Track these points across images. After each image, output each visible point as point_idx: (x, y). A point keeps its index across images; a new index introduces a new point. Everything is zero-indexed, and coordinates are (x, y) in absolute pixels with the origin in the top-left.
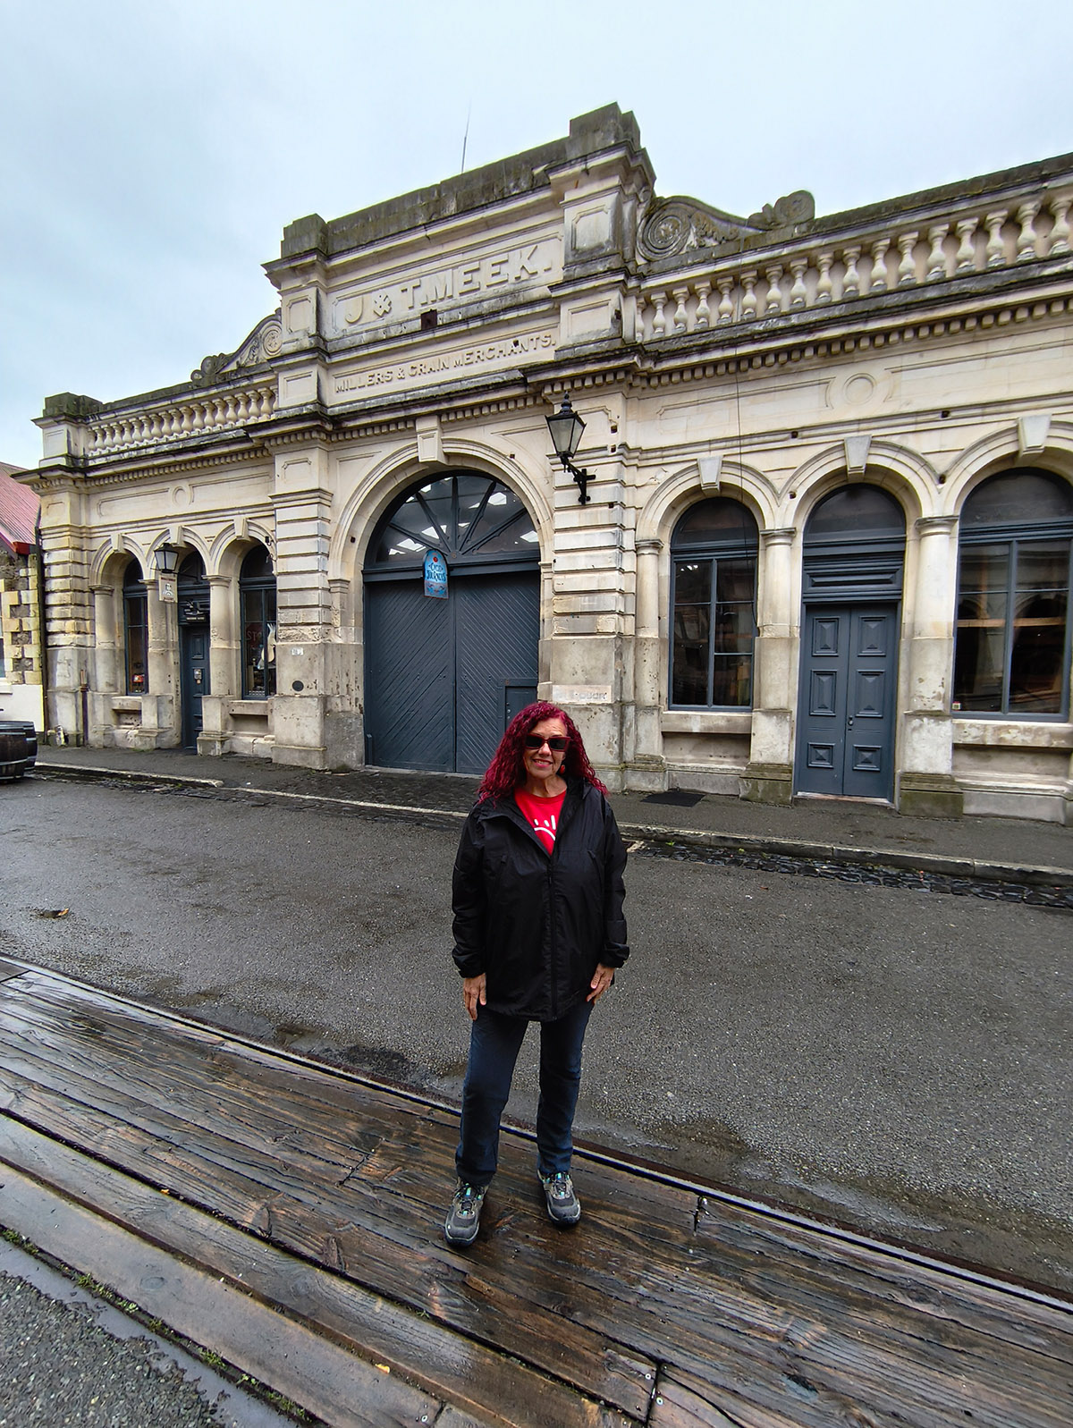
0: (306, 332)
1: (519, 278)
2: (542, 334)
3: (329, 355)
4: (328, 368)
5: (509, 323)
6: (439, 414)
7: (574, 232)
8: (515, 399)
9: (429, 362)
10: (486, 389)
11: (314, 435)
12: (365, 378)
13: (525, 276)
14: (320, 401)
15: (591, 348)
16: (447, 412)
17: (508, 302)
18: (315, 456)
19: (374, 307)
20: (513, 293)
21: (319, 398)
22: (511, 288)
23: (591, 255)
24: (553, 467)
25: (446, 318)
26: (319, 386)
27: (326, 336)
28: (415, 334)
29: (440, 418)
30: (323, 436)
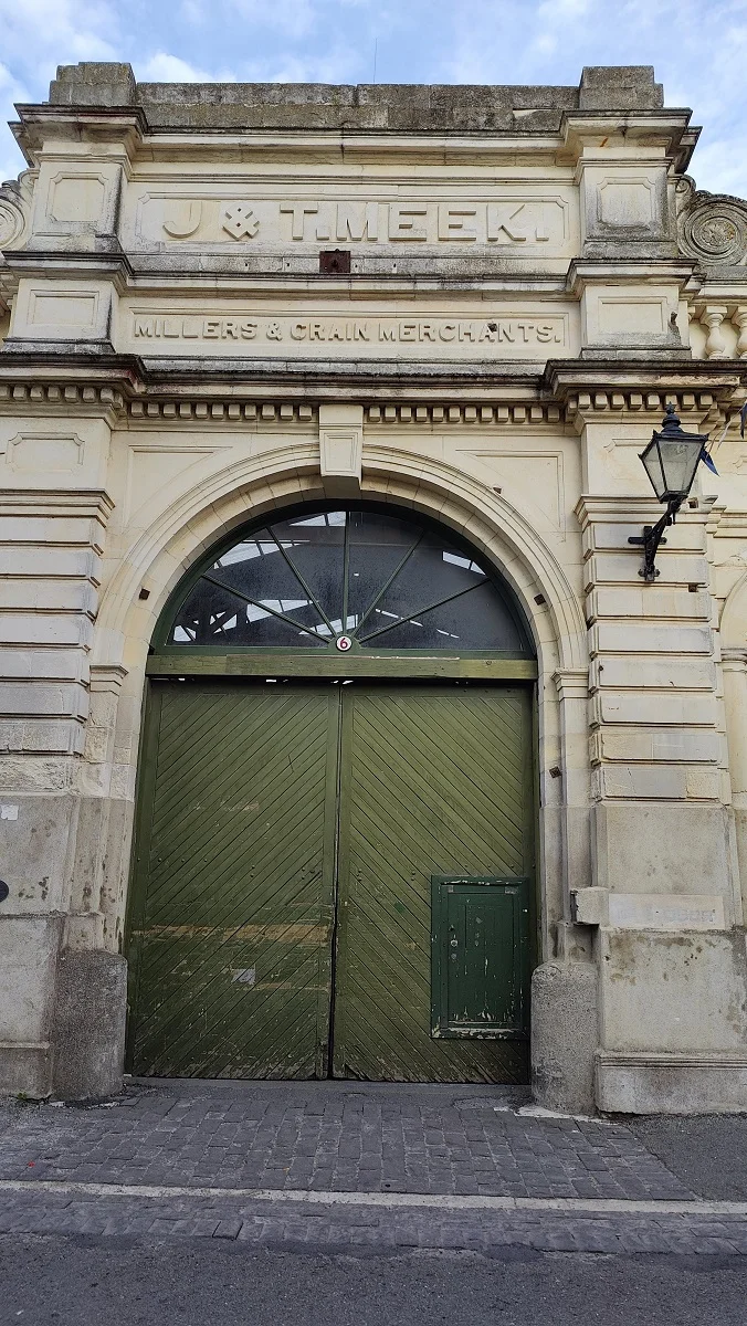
0: (89, 227)
1: (495, 240)
2: (539, 324)
3: (134, 274)
4: (123, 292)
5: (483, 296)
6: (367, 402)
7: (599, 199)
9: (339, 326)
10: (456, 381)
11: (107, 395)
12: (198, 325)
13: (503, 239)
14: (106, 343)
15: (644, 355)
16: (383, 404)
17: (481, 268)
18: (94, 431)
19: (224, 222)
20: (487, 258)
21: (108, 337)
22: (485, 250)
23: (630, 234)
24: (591, 517)
25: (368, 266)
26: (109, 319)
27: (128, 243)
28: (309, 277)
29: (366, 411)
30: (120, 401)
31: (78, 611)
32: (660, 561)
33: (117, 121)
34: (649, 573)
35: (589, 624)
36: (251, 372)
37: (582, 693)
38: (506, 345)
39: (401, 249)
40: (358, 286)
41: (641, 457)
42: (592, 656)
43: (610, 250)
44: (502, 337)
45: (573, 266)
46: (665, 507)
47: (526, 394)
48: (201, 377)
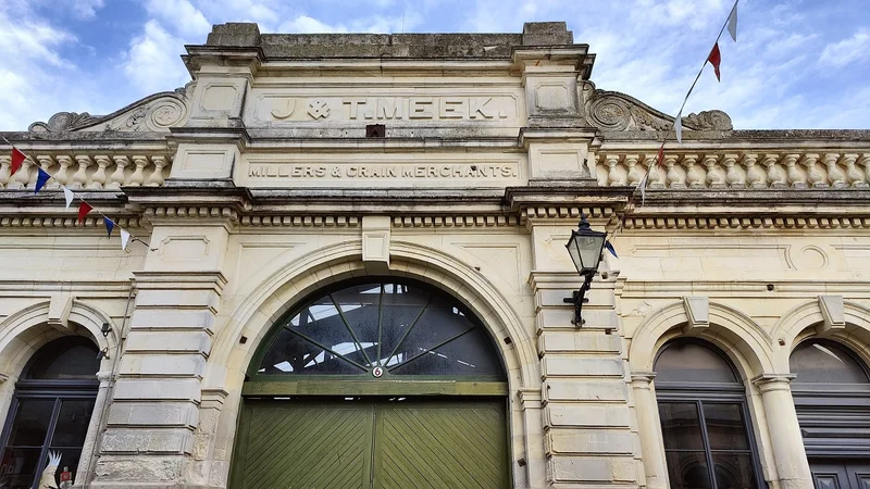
0: (225, 113)
1: (474, 118)
2: (502, 166)
3: (251, 140)
4: (243, 151)
5: (467, 150)
6: (393, 215)
7: (536, 94)
8: (485, 215)
9: (378, 168)
10: (448, 200)
11: (226, 212)
12: (289, 169)
13: (479, 117)
14: (230, 180)
15: (568, 184)
16: (403, 215)
17: (466, 133)
18: (217, 235)
19: (309, 109)
20: (469, 128)
21: (231, 177)
22: (468, 123)
23: (557, 114)
24: (538, 285)
25: (396, 133)
26: (233, 167)
27: (248, 122)
28: (359, 140)
29: (393, 220)
30: (235, 215)
31: (196, 352)
32: (584, 314)
33: (246, 54)
34: (578, 322)
35: (540, 357)
36: (319, 197)
37: (538, 405)
38: (482, 179)
39: (416, 123)
40: (388, 145)
41: (567, 246)
42: (543, 379)
43: (544, 123)
44: (480, 174)
45: (521, 132)
46: (583, 278)
47: (494, 208)
48: (287, 200)
